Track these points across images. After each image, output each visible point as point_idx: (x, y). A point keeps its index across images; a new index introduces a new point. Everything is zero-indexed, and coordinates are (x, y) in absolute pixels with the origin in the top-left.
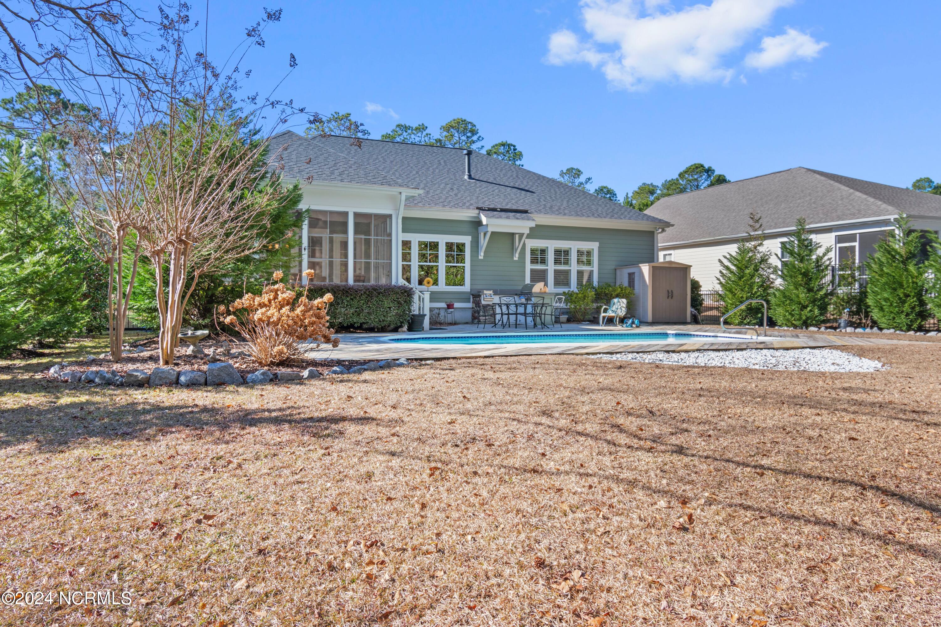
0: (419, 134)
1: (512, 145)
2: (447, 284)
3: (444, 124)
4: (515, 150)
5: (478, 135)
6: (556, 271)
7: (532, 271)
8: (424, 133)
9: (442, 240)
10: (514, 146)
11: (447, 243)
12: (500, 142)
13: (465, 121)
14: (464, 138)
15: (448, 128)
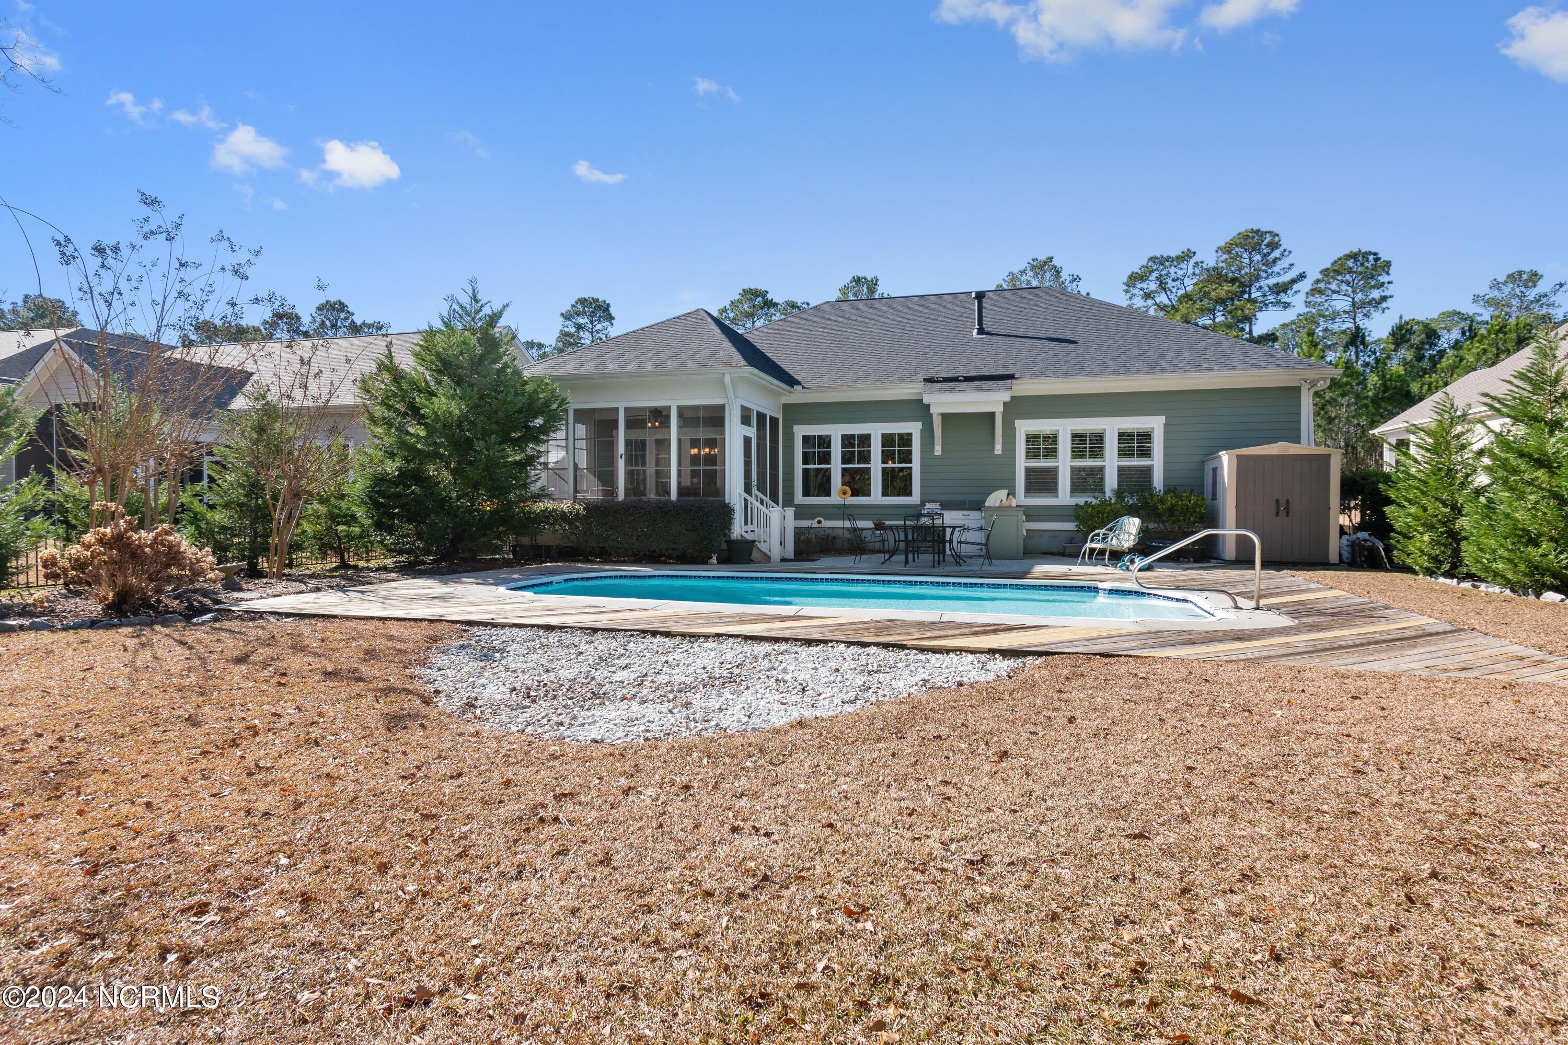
0: (1183, 266)
1: (1370, 253)
2: (885, 493)
3: (1222, 244)
4: (1377, 260)
5: (1281, 249)
6: (1074, 470)
7: (1028, 471)
8: (1192, 261)
9: (876, 431)
10: (1375, 254)
11: (884, 436)
12: (1347, 252)
13: (1258, 231)
14: (1257, 258)
15: (1227, 249)
